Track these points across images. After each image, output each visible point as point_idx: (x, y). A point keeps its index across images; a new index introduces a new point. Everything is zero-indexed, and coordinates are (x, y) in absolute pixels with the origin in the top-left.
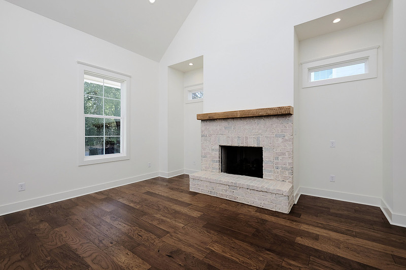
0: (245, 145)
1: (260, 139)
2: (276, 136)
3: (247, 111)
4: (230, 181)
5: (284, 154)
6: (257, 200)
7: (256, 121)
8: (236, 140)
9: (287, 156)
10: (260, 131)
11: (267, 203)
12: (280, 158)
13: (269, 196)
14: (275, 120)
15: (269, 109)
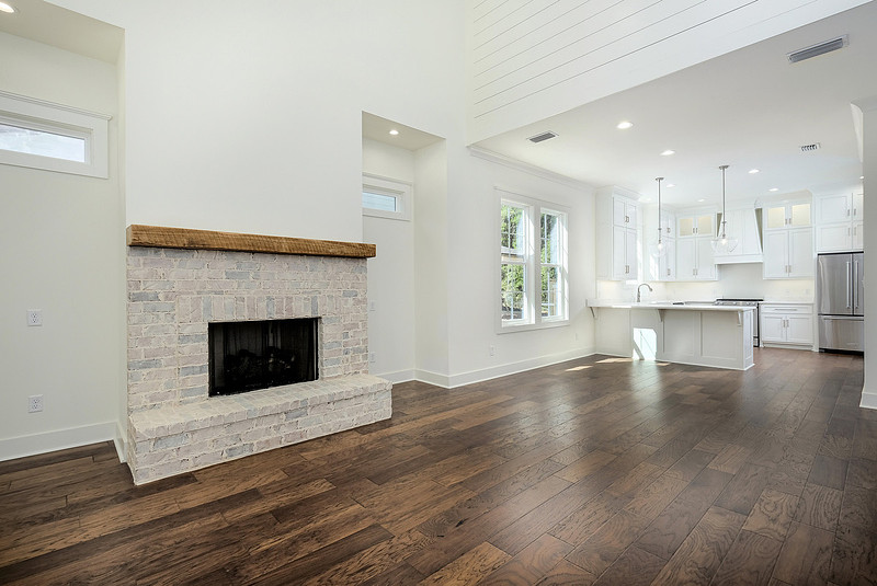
0: (285, 316)
1: (318, 300)
2: (344, 295)
3: (305, 241)
4: (291, 401)
5: (356, 325)
6: (347, 418)
7: (308, 262)
8: (263, 305)
9: (361, 329)
10: (316, 286)
11: (362, 415)
12: (351, 333)
13: (366, 401)
14: (342, 263)
15: (345, 244)
